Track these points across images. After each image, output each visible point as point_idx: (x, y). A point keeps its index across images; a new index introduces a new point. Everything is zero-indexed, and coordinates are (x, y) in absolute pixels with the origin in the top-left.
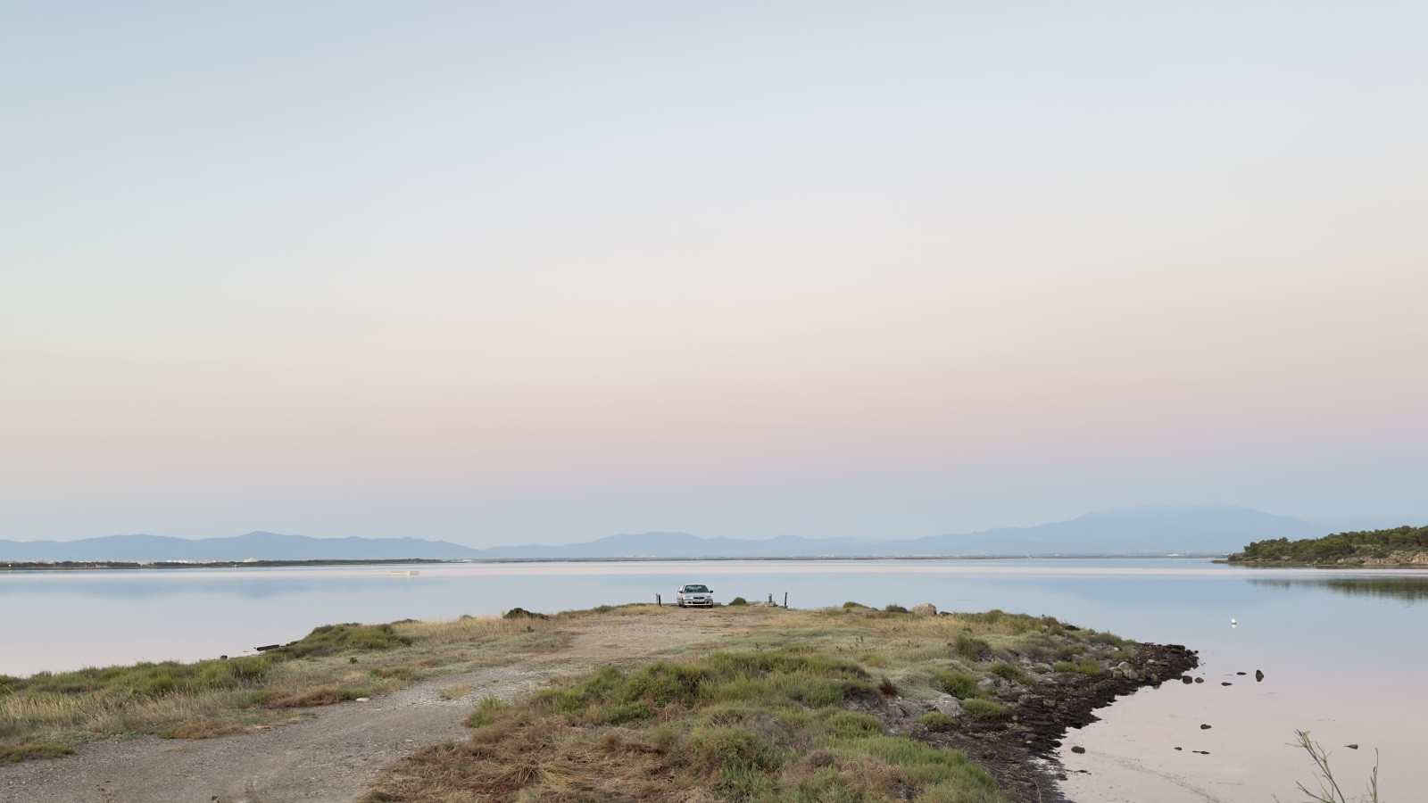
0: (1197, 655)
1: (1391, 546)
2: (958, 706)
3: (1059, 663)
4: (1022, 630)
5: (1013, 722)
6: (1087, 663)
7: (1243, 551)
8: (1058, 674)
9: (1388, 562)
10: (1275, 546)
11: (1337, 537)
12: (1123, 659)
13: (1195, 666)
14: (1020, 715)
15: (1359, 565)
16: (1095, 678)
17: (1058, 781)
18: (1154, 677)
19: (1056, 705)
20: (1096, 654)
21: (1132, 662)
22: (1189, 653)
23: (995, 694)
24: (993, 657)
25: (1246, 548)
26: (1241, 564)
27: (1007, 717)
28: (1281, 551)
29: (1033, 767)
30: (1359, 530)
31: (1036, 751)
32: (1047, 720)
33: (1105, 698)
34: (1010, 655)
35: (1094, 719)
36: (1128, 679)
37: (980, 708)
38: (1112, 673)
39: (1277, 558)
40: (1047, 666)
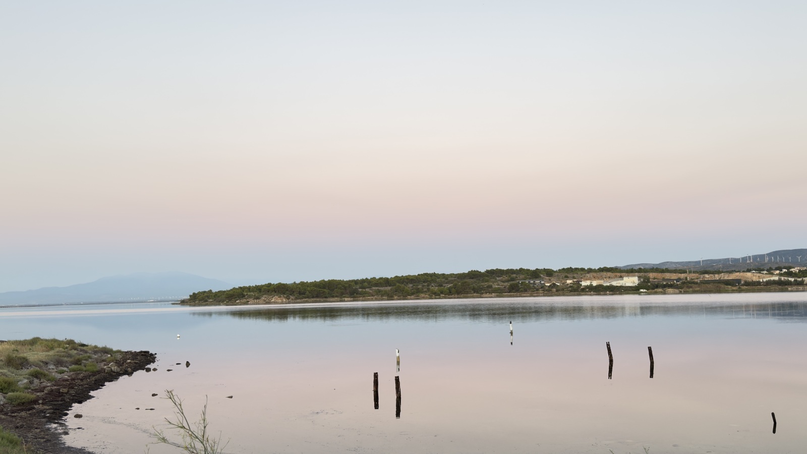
0: (156, 356)
1: (262, 293)
2: (3, 398)
3: (73, 366)
4: (52, 348)
5: (39, 404)
6: (90, 365)
7: (189, 298)
8: (72, 373)
9: (261, 301)
10: (206, 294)
11: (237, 289)
12: (113, 361)
13: (154, 362)
14: (44, 399)
15: (247, 303)
16: (94, 373)
17: (63, 436)
18: (129, 370)
19: (68, 391)
20: (96, 359)
21: (118, 363)
22: (152, 355)
23: (29, 388)
24: (30, 366)
25: (190, 296)
26: (187, 305)
27: (35, 402)
28: (208, 297)
29: (49, 429)
30: (247, 285)
31: (51, 420)
32: (61, 401)
33: (99, 385)
34: (41, 364)
35: (91, 397)
36: (114, 372)
37: (17, 398)
38: (105, 370)
39: (206, 301)
40: (65, 369)
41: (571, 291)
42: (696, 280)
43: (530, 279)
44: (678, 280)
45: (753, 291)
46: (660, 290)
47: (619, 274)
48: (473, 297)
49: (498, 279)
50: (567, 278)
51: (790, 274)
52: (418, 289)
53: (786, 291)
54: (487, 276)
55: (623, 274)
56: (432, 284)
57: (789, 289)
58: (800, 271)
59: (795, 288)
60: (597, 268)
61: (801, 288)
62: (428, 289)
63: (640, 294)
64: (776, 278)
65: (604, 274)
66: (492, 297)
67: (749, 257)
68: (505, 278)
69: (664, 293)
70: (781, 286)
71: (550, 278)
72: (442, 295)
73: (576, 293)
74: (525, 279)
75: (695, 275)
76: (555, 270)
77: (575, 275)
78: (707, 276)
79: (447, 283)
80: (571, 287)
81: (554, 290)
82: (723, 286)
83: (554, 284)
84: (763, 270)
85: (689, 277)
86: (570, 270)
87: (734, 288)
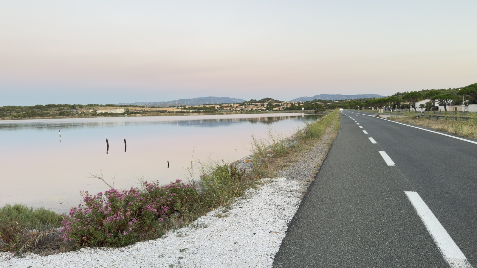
41: (92, 115)
42: (149, 111)
43: (71, 109)
44: (141, 110)
45: (171, 115)
46: (134, 115)
47: (115, 108)
48: (39, 119)
49: (53, 109)
50: (90, 109)
51: (185, 109)
53: (183, 115)
54: (47, 108)
55: (117, 108)
56: (13, 112)
57: (185, 114)
58: (189, 107)
59: (187, 114)
60: (105, 105)
61: (189, 114)
62: (11, 115)
63: (124, 116)
64: (180, 110)
65: (108, 107)
66: (49, 119)
67: (170, 101)
68: (57, 109)
69: (135, 116)
70: (182, 113)
71: (81, 109)
72: (19, 118)
73: (94, 116)
74: (68, 109)
75: (149, 108)
76: (84, 105)
77: (94, 108)
78: (153, 109)
79: (22, 111)
80: (92, 113)
81: (83, 115)
82: (160, 113)
83: (83, 112)
84: (175, 107)
85: (146, 109)
86: (91, 105)
87: (164, 114)
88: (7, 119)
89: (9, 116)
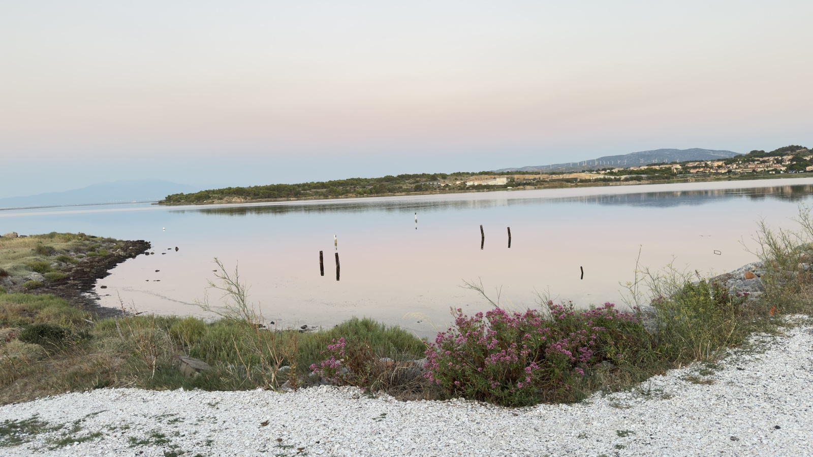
0: (150, 243)
1: (224, 195)
2: (42, 277)
3: (89, 252)
4: (69, 240)
5: (71, 280)
6: (102, 251)
7: (165, 199)
8: (89, 257)
9: (224, 201)
10: (178, 196)
11: (203, 192)
12: (119, 248)
13: (150, 248)
14: (74, 277)
15: (212, 203)
16: (106, 257)
17: (97, 301)
18: (133, 254)
19: (90, 270)
20: (105, 247)
21: (122, 249)
22: (147, 243)
23: (60, 269)
24: (57, 253)
25: (166, 198)
26: (164, 205)
27: (68, 278)
28: (181, 198)
29: (84, 297)
30: (212, 189)
31: (84, 290)
32: (87, 277)
33: (112, 265)
34: (64, 251)
35: (109, 274)
36: (121, 256)
37: (54, 276)
38: (114, 254)
39: (179, 201)
40: (83, 255)
41: (459, 190)
42: (546, 179)
43: (430, 181)
44: (534, 179)
45: (586, 186)
46: (522, 187)
47: (493, 176)
48: (388, 196)
49: (406, 181)
50: (456, 179)
51: (612, 173)
52: (347, 190)
53: (608, 185)
54: (399, 180)
55: (496, 176)
56: (358, 187)
57: (611, 184)
58: (619, 171)
59: (614, 183)
60: (478, 172)
61: (618, 183)
62: (355, 190)
63: (507, 190)
64: (602, 177)
65: (483, 176)
66: (402, 195)
67: (584, 162)
68: (412, 180)
69: (524, 189)
70: (605, 182)
71: (444, 180)
72: (365, 195)
73: (463, 191)
74: (426, 181)
75: (547, 176)
76: (448, 174)
77: (462, 178)
78: (554, 176)
79: (368, 185)
80: (459, 186)
81: (447, 189)
82: (565, 183)
83: (447, 185)
84: (593, 171)
85: (542, 177)
86: (459, 174)
87: (573, 184)
88: (351, 197)
89: (353, 192)
